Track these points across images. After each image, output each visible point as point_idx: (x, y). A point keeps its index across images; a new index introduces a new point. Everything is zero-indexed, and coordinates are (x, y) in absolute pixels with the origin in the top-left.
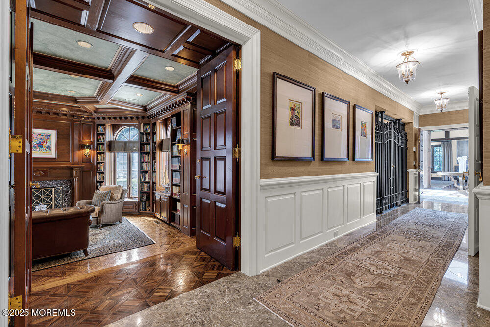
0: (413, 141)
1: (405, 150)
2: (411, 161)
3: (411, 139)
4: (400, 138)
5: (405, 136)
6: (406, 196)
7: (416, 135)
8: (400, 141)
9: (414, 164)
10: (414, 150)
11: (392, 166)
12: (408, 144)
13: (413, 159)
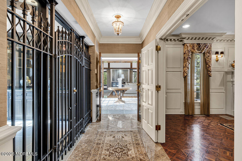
0: (95, 64)
1: (89, 71)
2: (93, 82)
3: (93, 61)
4: (84, 57)
5: (89, 58)
6: (90, 116)
7: (97, 59)
8: (84, 61)
9: (96, 84)
10: (96, 72)
11: (74, 91)
12: (91, 66)
13: (95, 80)
